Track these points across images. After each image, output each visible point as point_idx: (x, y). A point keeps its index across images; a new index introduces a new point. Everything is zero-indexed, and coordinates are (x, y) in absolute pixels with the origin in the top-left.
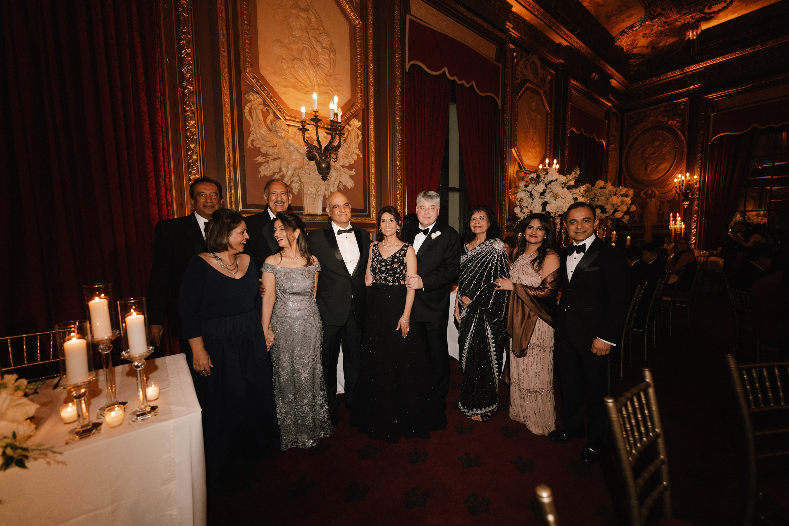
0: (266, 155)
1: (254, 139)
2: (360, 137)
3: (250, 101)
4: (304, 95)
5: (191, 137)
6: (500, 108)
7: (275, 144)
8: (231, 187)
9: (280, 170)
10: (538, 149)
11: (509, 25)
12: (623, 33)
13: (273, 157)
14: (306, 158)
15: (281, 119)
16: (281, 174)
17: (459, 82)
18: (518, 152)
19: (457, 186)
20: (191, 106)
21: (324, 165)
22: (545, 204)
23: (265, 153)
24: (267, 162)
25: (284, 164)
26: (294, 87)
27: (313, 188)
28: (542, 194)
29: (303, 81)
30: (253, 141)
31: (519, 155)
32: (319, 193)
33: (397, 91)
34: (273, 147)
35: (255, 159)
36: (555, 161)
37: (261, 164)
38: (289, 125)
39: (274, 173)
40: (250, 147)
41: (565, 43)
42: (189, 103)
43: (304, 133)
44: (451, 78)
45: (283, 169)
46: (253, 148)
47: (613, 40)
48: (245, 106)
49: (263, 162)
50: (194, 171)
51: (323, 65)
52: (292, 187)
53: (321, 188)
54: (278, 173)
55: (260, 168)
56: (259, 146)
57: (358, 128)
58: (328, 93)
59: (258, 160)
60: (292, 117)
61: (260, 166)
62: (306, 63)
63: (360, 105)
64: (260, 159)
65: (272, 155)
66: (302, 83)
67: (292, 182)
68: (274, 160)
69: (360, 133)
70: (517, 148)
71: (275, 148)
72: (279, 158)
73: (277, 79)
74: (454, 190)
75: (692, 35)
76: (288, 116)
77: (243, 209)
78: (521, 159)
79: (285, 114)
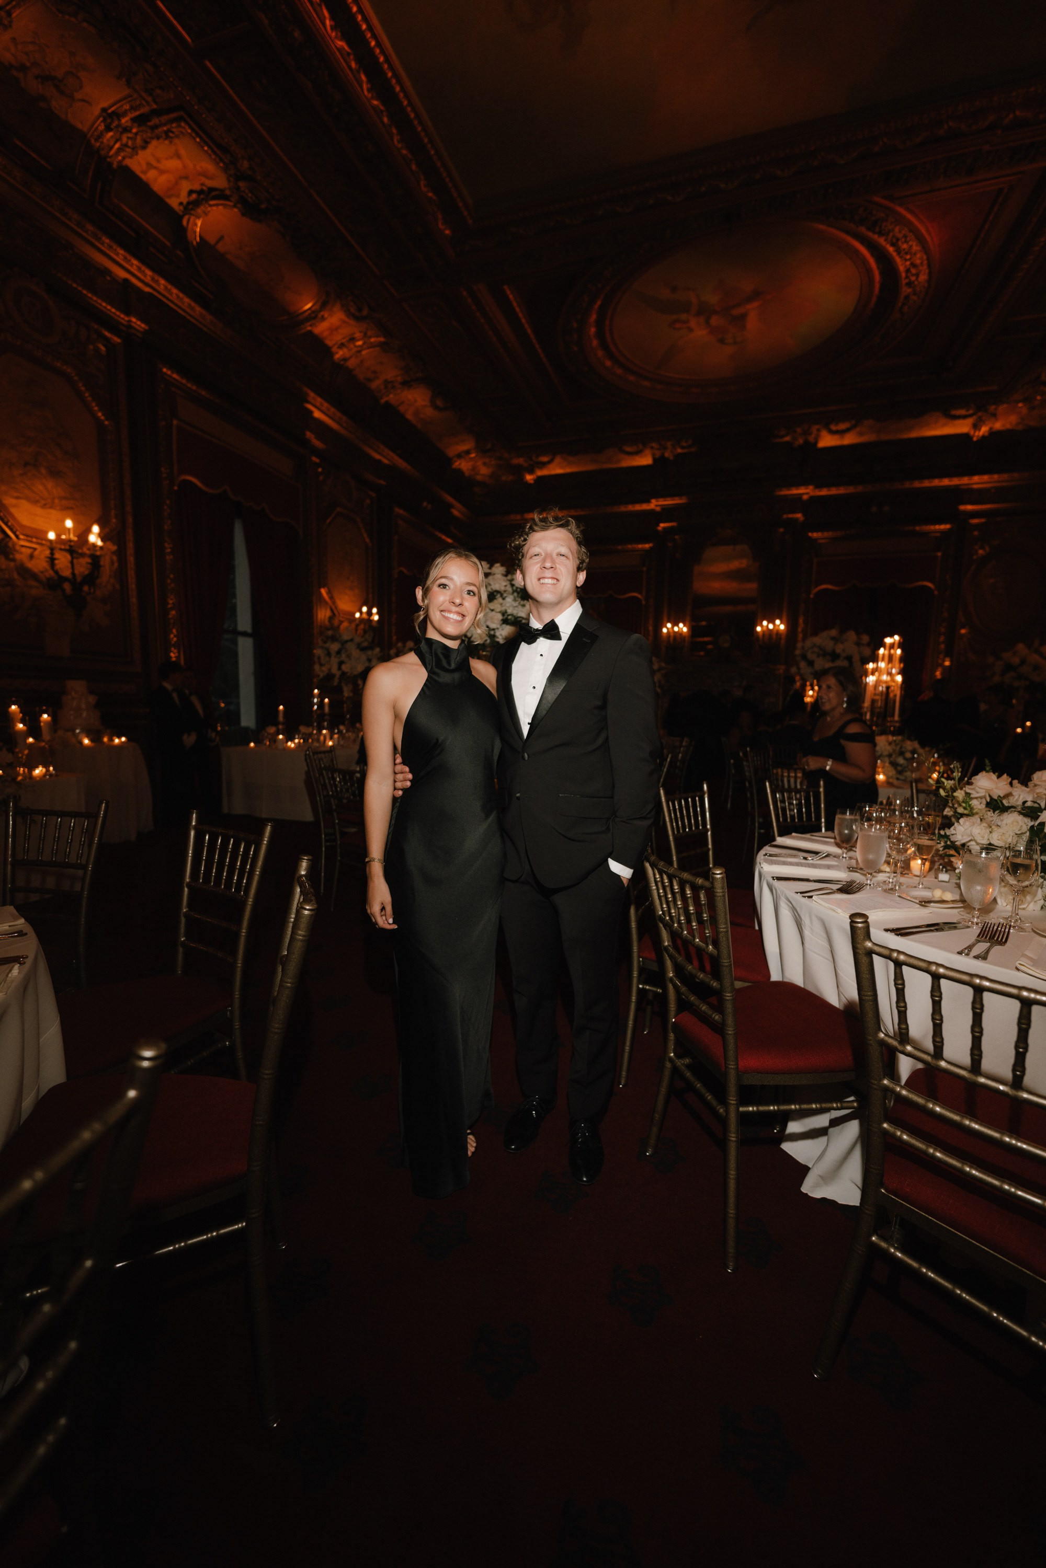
2: (116, 565)
4: (40, 509)
6: (302, 538)
10: (356, 591)
11: (309, 435)
12: (459, 456)
17: (246, 503)
18: (329, 593)
19: (249, 630)
22: (341, 663)
26: (27, 498)
28: (339, 652)
29: (38, 492)
31: (332, 598)
33: (166, 513)
36: (375, 610)
38: (24, 546)
41: (386, 461)
44: (235, 498)
47: (449, 461)
51: (64, 473)
52: (29, 621)
57: (114, 553)
60: (27, 536)
62: (43, 471)
63: (114, 525)
69: (115, 558)
70: (328, 588)
74: (245, 634)
75: (529, 478)
76: (23, 535)
78: (334, 603)
79: (18, 533)
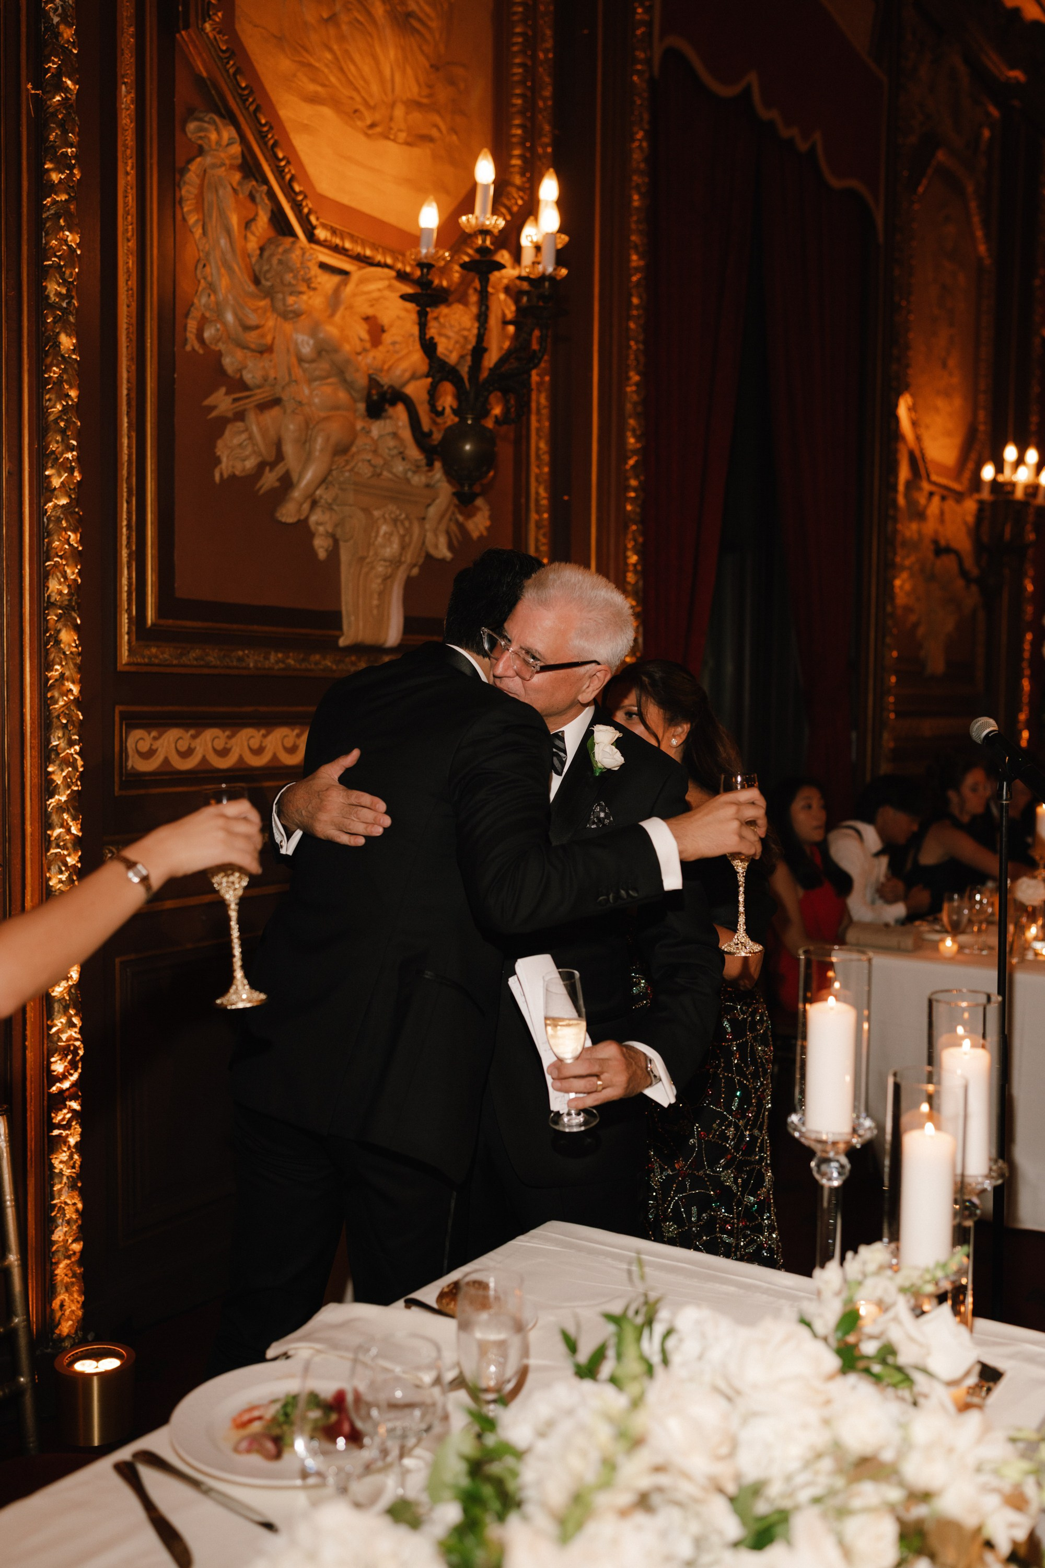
0: (238, 386)
1: (208, 315)
3: (201, 151)
4: (363, 138)
5: (64, 305)
6: (881, 239)
7: (269, 339)
8: (129, 526)
9: (280, 456)
10: (958, 402)
13: (261, 395)
14: (361, 406)
15: (293, 234)
16: (280, 470)
17: (786, 132)
18: (915, 410)
20: (71, 168)
21: (468, 447)
23: (238, 376)
24: (240, 416)
25: (291, 428)
26: (335, 103)
27: (391, 534)
29: (360, 83)
30: (203, 322)
31: (914, 424)
32: (403, 559)
33: (637, 156)
34: (261, 353)
35: (207, 402)
36: (1032, 456)
37: (221, 424)
38: (323, 266)
39: (261, 467)
40: (193, 349)
42: (65, 155)
43: (426, 314)
44: (766, 114)
45: (289, 449)
46: (201, 351)
48: (184, 171)
49: (230, 415)
50: (69, 455)
51: (420, 20)
52: (313, 527)
53: (411, 537)
54: (273, 465)
55: (220, 443)
56: (221, 346)
58: (428, 139)
59: (213, 408)
60: (334, 232)
61: (221, 434)
63: (522, 198)
64: (221, 402)
65: (259, 387)
66: (356, 89)
67: (314, 504)
68: (263, 407)
70: (912, 396)
71: (266, 355)
72: (276, 402)
73: (286, 64)
76: (324, 226)
77: (162, 622)
78: (918, 438)
79: (313, 219)
